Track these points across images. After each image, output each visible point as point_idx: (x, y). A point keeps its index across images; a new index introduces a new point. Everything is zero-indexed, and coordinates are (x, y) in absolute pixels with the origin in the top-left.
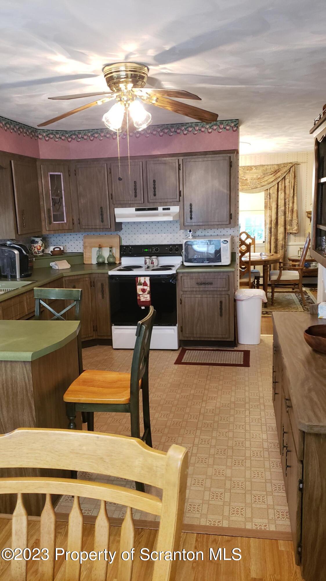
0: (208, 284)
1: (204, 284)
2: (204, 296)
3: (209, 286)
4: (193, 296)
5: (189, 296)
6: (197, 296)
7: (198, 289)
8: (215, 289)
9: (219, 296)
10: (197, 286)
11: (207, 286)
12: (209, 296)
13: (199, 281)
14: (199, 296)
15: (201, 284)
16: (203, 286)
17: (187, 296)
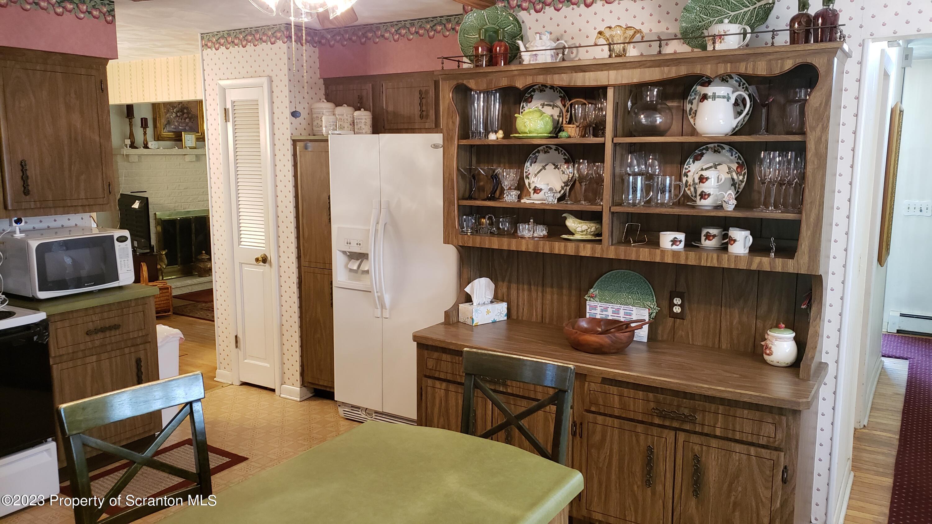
0: (110, 328)
1: (103, 330)
2: (104, 356)
3: (113, 333)
4: (79, 362)
5: (71, 364)
6: (88, 360)
7: (90, 345)
8: (125, 337)
9: (133, 349)
10: (88, 339)
11: (108, 334)
12: (113, 354)
13: (91, 326)
14: (94, 358)
15: (97, 331)
16: (100, 335)
17: (65, 365)
